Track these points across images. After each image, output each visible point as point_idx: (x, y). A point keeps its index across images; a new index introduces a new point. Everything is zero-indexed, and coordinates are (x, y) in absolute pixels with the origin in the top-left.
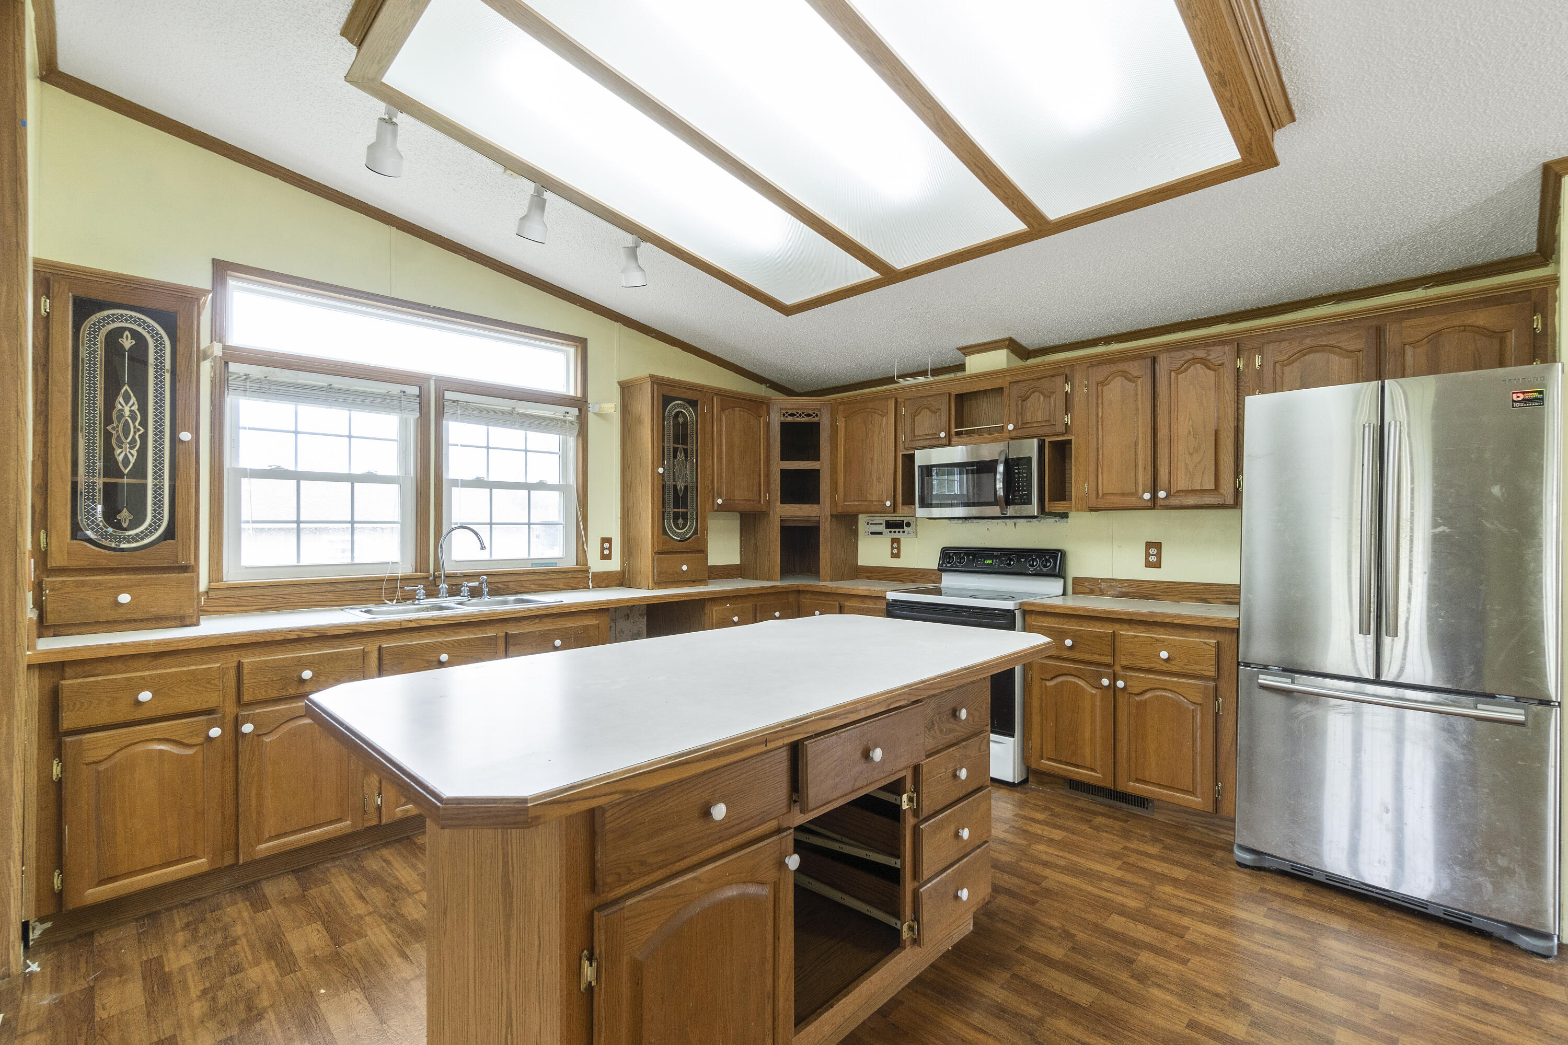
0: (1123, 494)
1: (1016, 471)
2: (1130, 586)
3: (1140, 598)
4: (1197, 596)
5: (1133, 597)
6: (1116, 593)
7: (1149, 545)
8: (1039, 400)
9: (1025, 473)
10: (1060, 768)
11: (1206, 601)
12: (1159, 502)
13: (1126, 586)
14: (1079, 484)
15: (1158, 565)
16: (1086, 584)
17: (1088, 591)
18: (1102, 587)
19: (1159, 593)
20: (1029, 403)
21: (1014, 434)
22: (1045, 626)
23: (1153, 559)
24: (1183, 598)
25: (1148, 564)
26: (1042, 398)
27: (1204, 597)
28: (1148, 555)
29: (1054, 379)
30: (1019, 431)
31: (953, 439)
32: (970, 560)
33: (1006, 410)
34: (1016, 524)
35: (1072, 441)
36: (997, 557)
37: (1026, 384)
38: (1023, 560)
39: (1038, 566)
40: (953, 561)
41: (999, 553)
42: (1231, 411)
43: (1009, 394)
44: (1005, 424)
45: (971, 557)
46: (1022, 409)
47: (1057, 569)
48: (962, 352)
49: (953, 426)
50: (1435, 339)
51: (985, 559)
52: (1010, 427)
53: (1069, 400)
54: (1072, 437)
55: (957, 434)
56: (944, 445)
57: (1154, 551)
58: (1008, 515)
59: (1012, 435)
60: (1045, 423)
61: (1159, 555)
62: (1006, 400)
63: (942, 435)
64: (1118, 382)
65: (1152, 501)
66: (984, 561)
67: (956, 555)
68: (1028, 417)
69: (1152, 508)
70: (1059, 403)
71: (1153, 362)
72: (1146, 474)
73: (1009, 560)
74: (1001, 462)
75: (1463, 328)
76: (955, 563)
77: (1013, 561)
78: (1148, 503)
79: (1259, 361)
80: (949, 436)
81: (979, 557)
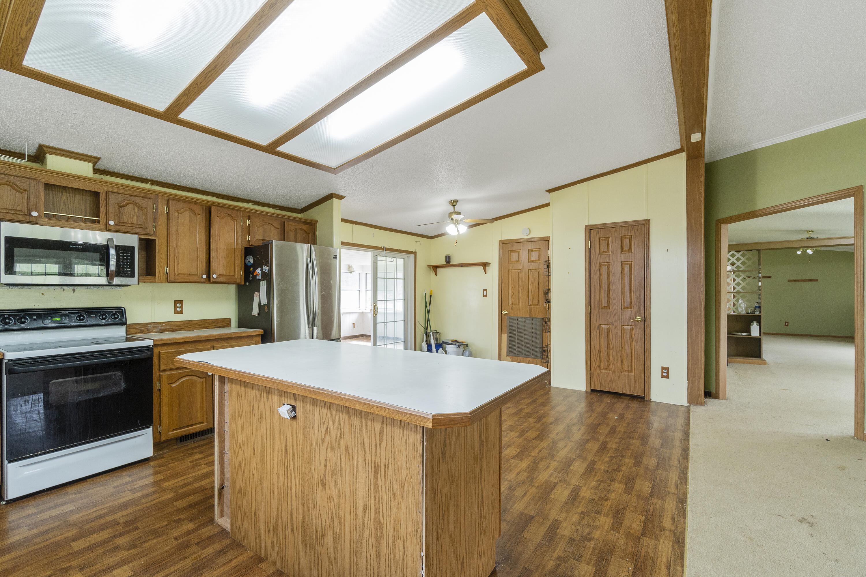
0: (190, 274)
1: (121, 254)
2: (167, 325)
3: (173, 331)
4: (202, 326)
5: (169, 331)
6: (158, 330)
7: (176, 302)
8: (134, 209)
9: (129, 256)
10: (182, 431)
11: (206, 328)
12: (212, 280)
13: (164, 326)
14: (160, 267)
15: (181, 312)
16: (138, 327)
17: (139, 331)
18: (149, 328)
19: (183, 327)
20: (126, 209)
21: (112, 228)
22: (169, 352)
23: (179, 309)
24: (195, 328)
25: (176, 312)
26: (136, 209)
27: (205, 326)
28: (176, 307)
29: (146, 200)
30: (117, 227)
31: (42, 219)
32: (35, 320)
33: (102, 209)
34: (74, 290)
35: (155, 240)
36: (65, 315)
37: (122, 196)
38: (93, 316)
39: (109, 319)
40: (11, 322)
41: (67, 312)
42: (240, 242)
43: (106, 199)
44: (102, 219)
45: (35, 317)
46: (119, 213)
47: (121, 320)
48: (44, 148)
49: (42, 208)
50: (296, 231)
51: (52, 318)
52: (112, 223)
53: (155, 215)
54: (157, 238)
55: (47, 216)
56: (35, 223)
57: (179, 305)
58: (114, 284)
59: (110, 228)
60: (139, 226)
61: (182, 307)
62: (102, 202)
63: (35, 214)
64: (187, 214)
65: (207, 279)
66: (51, 319)
67: (15, 316)
68: (125, 219)
69: (204, 283)
70: (150, 216)
71: (208, 210)
72: (202, 266)
73: (79, 316)
74: (112, 247)
75: (302, 229)
76: (15, 323)
77: (84, 317)
78: (204, 280)
79: (248, 222)
80: (39, 216)
81: (45, 316)
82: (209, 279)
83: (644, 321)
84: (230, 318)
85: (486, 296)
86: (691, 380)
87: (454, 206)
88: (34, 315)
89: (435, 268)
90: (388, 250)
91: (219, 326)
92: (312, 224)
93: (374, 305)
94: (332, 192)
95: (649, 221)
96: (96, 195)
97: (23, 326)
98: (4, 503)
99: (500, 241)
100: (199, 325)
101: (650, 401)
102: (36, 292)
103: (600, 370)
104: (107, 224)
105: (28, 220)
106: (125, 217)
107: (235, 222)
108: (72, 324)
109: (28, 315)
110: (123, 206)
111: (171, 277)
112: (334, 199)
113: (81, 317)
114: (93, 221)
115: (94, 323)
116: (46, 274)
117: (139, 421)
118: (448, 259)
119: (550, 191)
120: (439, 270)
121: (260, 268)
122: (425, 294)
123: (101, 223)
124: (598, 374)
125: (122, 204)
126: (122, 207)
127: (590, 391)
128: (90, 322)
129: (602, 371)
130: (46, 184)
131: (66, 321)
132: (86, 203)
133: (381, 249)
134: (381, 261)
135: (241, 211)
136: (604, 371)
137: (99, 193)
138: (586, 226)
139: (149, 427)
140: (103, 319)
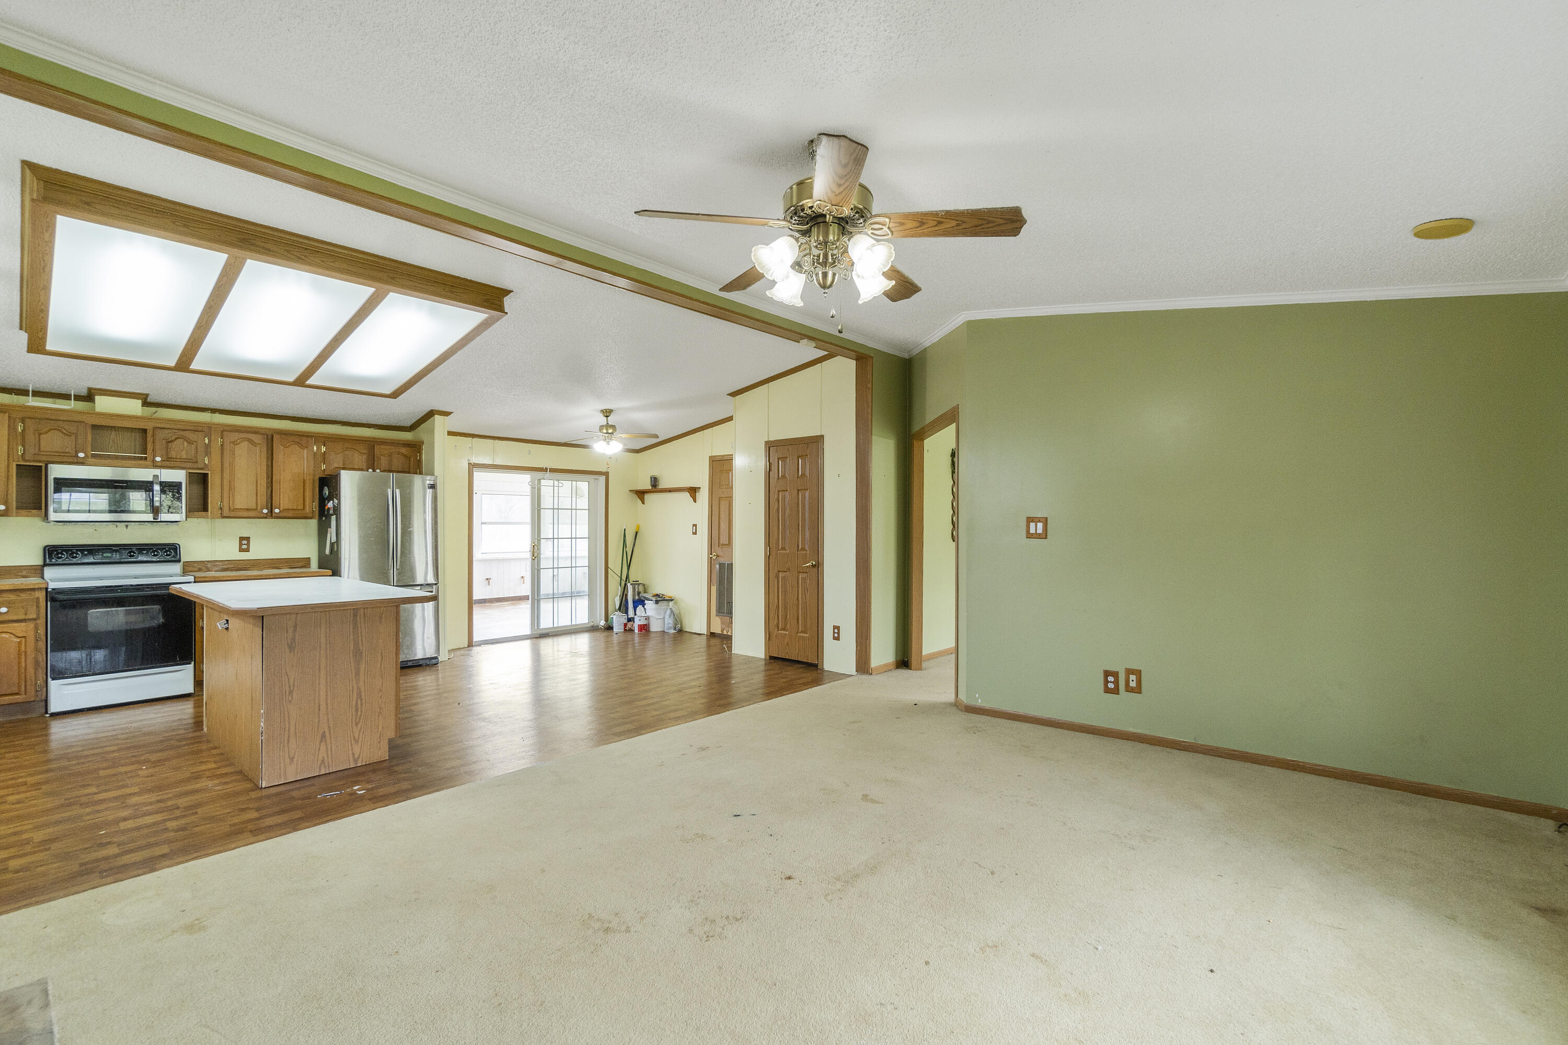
0: (248, 509)
1: (167, 490)
2: (230, 564)
3: (235, 570)
4: (274, 566)
5: (230, 570)
6: (218, 569)
7: (241, 539)
8: (183, 444)
9: (175, 491)
11: (278, 568)
13: (227, 564)
14: (214, 502)
15: (247, 550)
16: (195, 565)
17: (196, 570)
18: (209, 566)
19: (250, 566)
20: (174, 445)
21: (159, 464)
23: (244, 547)
24: (265, 567)
25: (241, 550)
26: (186, 444)
27: (277, 566)
28: (241, 544)
29: (196, 433)
30: (164, 463)
31: (89, 460)
32: (86, 555)
33: (150, 446)
34: (127, 526)
35: (208, 473)
36: (116, 551)
37: (169, 431)
38: (145, 552)
39: (161, 555)
40: (63, 556)
41: (118, 548)
42: (311, 471)
43: (153, 435)
44: (149, 455)
45: (86, 553)
46: (167, 448)
47: (174, 557)
48: (93, 391)
49: (89, 449)
50: (390, 455)
51: (103, 553)
52: (158, 459)
53: (207, 448)
54: (209, 472)
55: (94, 456)
56: (82, 464)
57: (245, 542)
58: (159, 520)
59: (157, 464)
60: (188, 460)
61: (248, 544)
62: (149, 439)
63: (81, 455)
64: (245, 444)
65: (269, 514)
66: (102, 555)
67: (67, 551)
68: (173, 454)
69: (266, 518)
70: (201, 449)
71: (270, 438)
72: (263, 499)
73: (130, 552)
74: (157, 483)
75: (399, 453)
76: (67, 558)
77: (134, 553)
78: (265, 515)
79: (323, 449)
80: (86, 456)
81: (96, 552)
82: (271, 515)
83: (817, 566)
84: (309, 558)
85: (695, 533)
86: (859, 641)
87: (607, 417)
88: (85, 550)
89: (641, 494)
90: (553, 470)
91: (294, 566)
92: (416, 447)
93: (533, 544)
94: (430, 409)
95: (822, 436)
96: (145, 431)
97: (74, 560)
98: (48, 715)
99: (711, 457)
100: (269, 564)
101: (822, 670)
102: (89, 529)
103: (778, 631)
104: (154, 461)
105: (76, 460)
106: (173, 452)
107: (305, 450)
108: (122, 560)
109: (65, 551)
110: (171, 441)
111: (226, 512)
112: (436, 416)
113: (132, 554)
114: (141, 458)
115: (145, 559)
116: (89, 511)
117: (178, 656)
118: (655, 481)
119: (734, 394)
120: (647, 496)
121: (332, 501)
122: (625, 529)
123: (148, 459)
124: (776, 635)
125: (170, 439)
126: (169, 442)
127: (768, 658)
128: (140, 558)
129: (780, 632)
130: (93, 426)
131: (116, 557)
132: (135, 440)
133: (545, 470)
134: (547, 485)
135: (312, 437)
136: (782, 632)
137: (146, 430)
138: (767, 443)
139: (190, 664)
140: (154, 555)
